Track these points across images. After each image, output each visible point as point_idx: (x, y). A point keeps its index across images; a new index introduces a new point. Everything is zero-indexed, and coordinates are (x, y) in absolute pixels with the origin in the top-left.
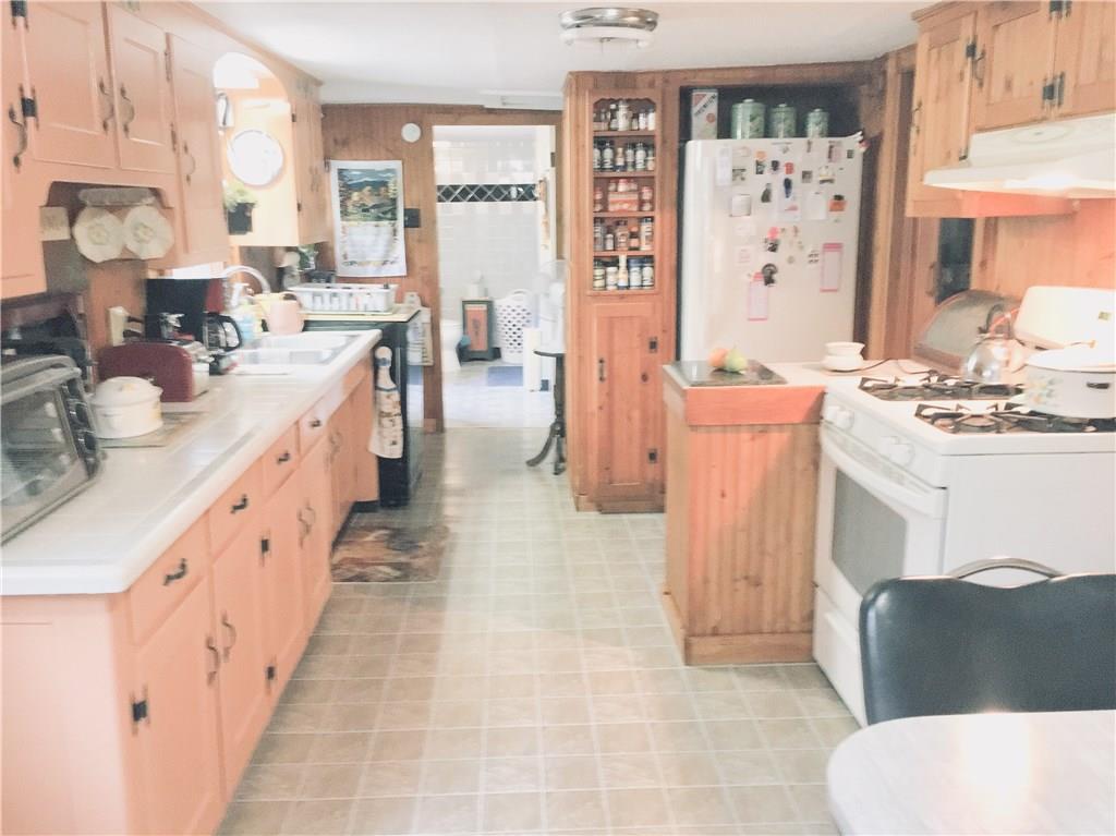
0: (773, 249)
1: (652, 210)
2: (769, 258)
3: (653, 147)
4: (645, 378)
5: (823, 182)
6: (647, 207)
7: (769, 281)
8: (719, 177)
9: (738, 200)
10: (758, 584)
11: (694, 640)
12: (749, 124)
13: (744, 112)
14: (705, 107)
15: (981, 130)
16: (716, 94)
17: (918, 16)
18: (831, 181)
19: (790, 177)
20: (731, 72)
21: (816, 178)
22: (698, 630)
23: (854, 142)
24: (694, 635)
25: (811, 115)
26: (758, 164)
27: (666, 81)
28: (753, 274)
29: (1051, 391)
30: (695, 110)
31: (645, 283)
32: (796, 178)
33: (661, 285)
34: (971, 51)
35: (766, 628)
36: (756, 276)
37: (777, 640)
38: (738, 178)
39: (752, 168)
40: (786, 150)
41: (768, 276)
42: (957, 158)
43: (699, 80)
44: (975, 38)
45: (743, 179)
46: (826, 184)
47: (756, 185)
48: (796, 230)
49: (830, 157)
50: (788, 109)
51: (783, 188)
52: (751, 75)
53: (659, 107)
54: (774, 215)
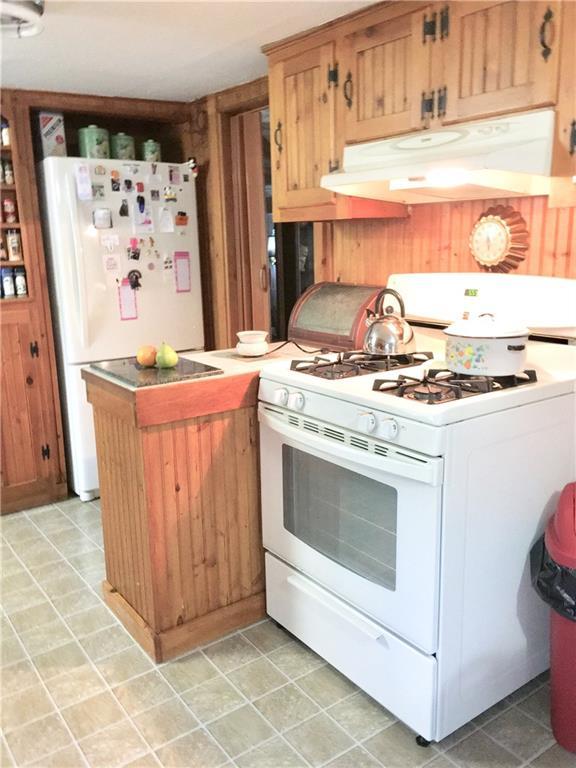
0: (136, 256)
1: (17, 220)
2: (134, 265)
3: (10, 162)
4: (30, 381)
5: (168, 200)
6: (11, 219)
7: (135, 285)
8: (80, 192)
9: (100, 214)
10: (214, 563)
11: (162, 636)
12: (96, 147)
13: (90, 135)
14: (53, 130)
15: (351, 143)
16: (62, 118)
17: (267, 50)
18: (174, 200)
19: (142, 194)
20: (75, 99)
21: (163, 197)
22: (166, 624)
23: (187, 168)
24: (162, 631)
25: (146, 144)
26: (113, 182)
27: (14, 100)
28: (120, 279)
29: (480, 356)
30: (44, 131)
31: (19, 292)
32: (147, 195)
33: (35, 294)
34: (333, 76)
35: (224, 601)
36: (124, 281)
37: (236, 608)
38: (98, 194)
39: (108, 186)
40: (136, 171)
41: (134, 280)
42: (328, 169)
43: (46, 102)
44: (336, 65)
45: (102, 195)
46: (171, 202)
47: (115, 200)
48: (152, 241)
49: (171, 179)
50: (126, 137)
51: (137, 205)
52: (94, 103)
53: (11, 122)
54: (132, 227)
